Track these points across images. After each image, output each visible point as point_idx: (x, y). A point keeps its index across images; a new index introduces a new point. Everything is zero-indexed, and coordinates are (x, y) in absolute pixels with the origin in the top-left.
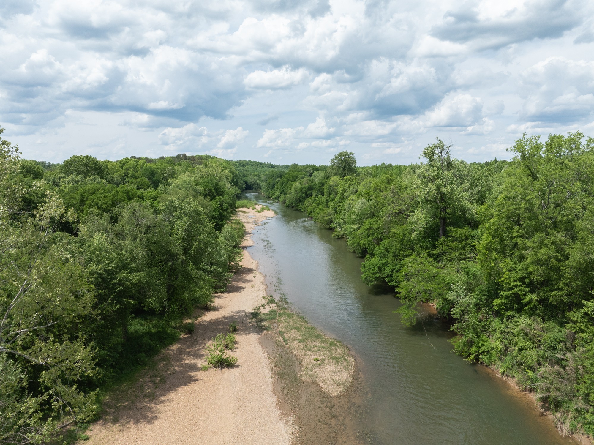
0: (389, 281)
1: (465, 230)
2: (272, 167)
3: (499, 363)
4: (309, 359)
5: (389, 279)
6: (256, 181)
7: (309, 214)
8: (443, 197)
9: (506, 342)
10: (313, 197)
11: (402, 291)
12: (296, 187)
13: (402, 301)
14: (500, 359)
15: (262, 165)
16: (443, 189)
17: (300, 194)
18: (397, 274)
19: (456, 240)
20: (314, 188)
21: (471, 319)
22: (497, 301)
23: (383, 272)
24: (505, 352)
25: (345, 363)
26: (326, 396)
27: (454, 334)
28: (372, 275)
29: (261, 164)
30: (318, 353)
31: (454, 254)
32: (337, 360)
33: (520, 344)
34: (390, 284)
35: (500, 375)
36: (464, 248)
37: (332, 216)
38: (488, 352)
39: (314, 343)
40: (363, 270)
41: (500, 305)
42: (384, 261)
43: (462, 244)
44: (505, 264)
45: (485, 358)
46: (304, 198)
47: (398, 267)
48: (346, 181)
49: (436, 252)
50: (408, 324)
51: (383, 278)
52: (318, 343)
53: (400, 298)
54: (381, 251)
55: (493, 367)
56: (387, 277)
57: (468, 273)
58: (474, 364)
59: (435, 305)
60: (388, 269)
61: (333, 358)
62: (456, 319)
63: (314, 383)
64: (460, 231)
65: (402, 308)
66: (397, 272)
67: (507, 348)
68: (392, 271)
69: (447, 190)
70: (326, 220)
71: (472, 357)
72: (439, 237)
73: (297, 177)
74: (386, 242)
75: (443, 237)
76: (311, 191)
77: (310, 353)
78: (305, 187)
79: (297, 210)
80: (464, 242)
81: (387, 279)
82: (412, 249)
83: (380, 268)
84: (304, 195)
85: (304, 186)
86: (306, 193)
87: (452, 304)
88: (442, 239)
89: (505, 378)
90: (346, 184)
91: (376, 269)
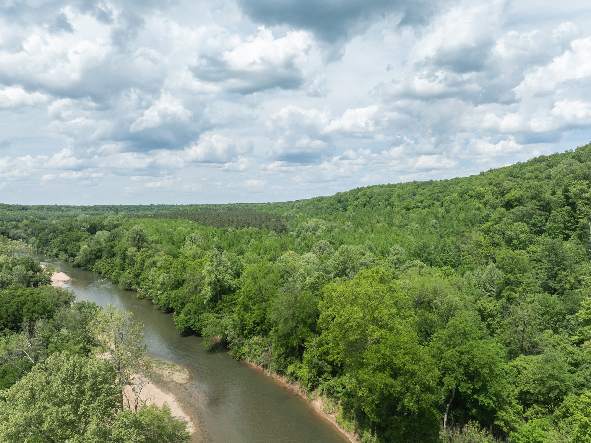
0: (193, 328)
1: (231, 297)
2: (23, 209)
3: (249, 358)
4: (166, 373)
5: (193, 327)
6: (20, 234)
7: (104, 275)
8: (218, 281)
9: (250, 348)
10: (103, 258)
11: (204, 333)
12: (85, 250)
13: (204, 338)
14: (249, 356)
15: (11, 208)
16: (219, 277)
17: (89, 256)
18: (197, 324)
19: (226, 302)
20: (104, 250)
21: (236, 341)
22: (245, 332)
23: (189, 323)
24: (250, 352)
25: (183, 371)
26: (180, 385)
27: (229, 349)
28: (182, 326)
29: (10, 206)
30: (168, 370)
31: (226, 309)
32: (179, 371)
33: (255, 348)
34: (193, 329)
35: (249, 362)
36: (231, 305)
37: (132, 280)
38: (244, 354)
39: (164, 367)
40: (176, 324)
41: (246, 333)
42: (189, 317)
43: (230, 304)
44: (247, 315)
45: (243, 357)
46: (94, 259)
47: (197, 319)
48: (142, 252)
49: (217, 309)
50: (207, 349)
51: (189, 327)
52: (166, 366)
53: (203, 337)
54: (186, 311)
55: (246, 360)
56: (191, 326)
57: (233, 320)
58: (239, 360)
59: (218, 337)
60: (192, 321)
61: (177, 371)
62: (230, 342)
63: (173, 381)
64: (228, 297)
65: (204, 341)
66: (197, 322)
67: (251, 350)
68: (194, 322)
69: (221, 277)
70: (127, 283)
71: (238, 357)
72: (218, 300)
73: (81, 237)
74: (188, 306)
75: (220, 301)
76: (100, 253)
77: (164, 371)
78: (95, 250)
79: (86, 269)
80: (230, 303)
81: (191, 327)
82: (204, 309)
83: (186, 321)
84: (93, 257)
85: (93, 249)
86: (95, 255)
87: (227, 336)
88: (219, 302)
89: (251, 363)
90: (143, 255)
91: (185, 322)
